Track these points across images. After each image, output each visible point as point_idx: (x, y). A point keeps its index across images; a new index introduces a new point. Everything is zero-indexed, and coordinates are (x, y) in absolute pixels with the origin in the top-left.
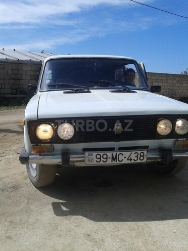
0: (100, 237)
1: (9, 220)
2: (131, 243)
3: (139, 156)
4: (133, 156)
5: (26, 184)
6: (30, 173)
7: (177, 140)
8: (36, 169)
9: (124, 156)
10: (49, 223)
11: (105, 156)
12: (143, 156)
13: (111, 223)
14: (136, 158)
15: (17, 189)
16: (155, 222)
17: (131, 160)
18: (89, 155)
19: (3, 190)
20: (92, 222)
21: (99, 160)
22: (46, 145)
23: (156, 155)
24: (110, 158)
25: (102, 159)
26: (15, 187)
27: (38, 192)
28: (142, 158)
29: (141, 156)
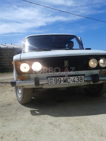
0: (58, 123)
1: (4, 118)
2: (77, 125)
3: (79, 79)
4: (76, 79)
5: (16, 103)
6: (18, 97)
7: (101, 70)
8: (21, 94)
9: (71, 79)
10: (28, 119)
11: (60, 80)
12: (82, 79)
13: (65, 117)
14: (78, 81)
15: (10, 105)
16: (91, 116)
17: (75, 82)
18: (50, 79)
19: (2, 106)
20: (54, 117)
21: (56, 82)
22: (26, 75)
23: (90, 79)
24: (62, 81)
25: (58, 81)
26: (9, 105)
27: (23, 106)
28: (81, 80)
29: (81, 79)
